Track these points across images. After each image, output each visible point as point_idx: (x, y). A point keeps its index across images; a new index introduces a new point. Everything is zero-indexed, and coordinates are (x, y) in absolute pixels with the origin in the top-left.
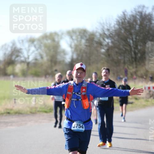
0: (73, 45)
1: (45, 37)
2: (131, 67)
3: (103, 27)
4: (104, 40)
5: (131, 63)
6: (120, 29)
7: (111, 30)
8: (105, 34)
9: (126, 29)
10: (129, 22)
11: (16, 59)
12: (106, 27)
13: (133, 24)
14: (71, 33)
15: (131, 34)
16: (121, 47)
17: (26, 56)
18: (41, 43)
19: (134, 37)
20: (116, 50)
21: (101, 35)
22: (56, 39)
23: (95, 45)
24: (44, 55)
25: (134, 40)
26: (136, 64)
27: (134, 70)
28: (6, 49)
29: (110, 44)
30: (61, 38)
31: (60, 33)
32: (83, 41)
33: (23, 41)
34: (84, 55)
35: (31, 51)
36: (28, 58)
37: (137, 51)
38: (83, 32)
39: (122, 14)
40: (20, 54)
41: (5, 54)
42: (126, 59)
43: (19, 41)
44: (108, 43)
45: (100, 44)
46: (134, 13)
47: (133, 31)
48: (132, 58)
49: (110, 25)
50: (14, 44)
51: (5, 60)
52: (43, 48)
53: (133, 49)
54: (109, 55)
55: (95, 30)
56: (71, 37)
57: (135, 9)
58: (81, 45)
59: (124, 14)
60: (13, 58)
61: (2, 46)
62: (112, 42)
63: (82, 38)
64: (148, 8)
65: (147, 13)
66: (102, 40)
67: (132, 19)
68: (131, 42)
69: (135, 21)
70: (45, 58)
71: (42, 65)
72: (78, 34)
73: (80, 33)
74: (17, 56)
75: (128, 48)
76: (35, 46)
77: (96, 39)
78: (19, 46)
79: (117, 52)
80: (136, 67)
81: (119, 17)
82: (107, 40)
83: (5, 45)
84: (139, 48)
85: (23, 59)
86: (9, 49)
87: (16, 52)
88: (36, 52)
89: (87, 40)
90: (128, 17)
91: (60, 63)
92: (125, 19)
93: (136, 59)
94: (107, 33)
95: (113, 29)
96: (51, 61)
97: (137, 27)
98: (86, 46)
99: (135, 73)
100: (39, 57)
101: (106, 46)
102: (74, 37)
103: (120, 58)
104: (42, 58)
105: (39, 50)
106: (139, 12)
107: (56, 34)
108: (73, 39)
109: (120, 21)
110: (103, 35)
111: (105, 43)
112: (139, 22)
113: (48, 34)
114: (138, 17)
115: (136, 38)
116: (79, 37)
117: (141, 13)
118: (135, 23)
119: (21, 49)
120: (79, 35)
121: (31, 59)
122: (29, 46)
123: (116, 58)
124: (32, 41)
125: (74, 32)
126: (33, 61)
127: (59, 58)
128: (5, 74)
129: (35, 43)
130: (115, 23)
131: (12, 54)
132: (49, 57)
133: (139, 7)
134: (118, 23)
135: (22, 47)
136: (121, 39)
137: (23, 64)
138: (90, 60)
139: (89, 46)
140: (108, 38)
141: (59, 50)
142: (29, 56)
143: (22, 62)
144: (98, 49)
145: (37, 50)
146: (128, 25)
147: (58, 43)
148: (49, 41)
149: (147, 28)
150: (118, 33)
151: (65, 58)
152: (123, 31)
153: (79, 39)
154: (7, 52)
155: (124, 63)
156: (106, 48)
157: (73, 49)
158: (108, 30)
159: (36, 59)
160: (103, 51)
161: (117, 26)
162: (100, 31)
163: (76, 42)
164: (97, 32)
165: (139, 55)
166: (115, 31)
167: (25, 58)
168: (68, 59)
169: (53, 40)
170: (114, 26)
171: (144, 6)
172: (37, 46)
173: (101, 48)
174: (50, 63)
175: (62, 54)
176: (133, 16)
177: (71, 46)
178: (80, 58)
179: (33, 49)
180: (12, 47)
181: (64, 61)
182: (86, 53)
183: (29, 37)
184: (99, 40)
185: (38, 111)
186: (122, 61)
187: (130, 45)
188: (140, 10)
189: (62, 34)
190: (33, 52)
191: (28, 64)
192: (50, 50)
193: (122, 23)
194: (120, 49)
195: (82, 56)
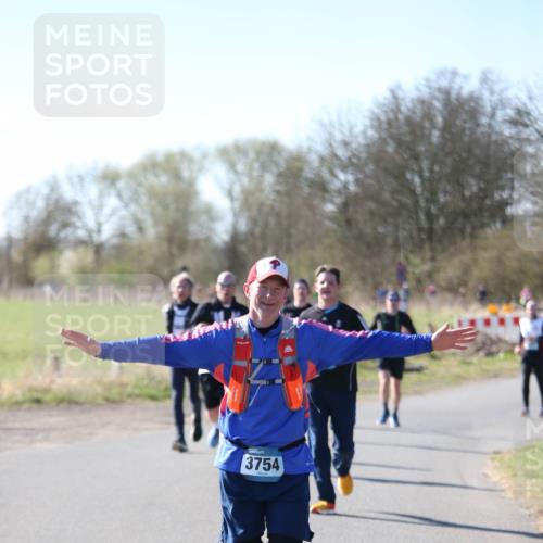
0: (237, 189)
1: (151, 165)
2: (416, 260)
3: (330, 134)
4: (333, 174)
5: (418, 246)
6: (383, 141)
7: (354, 145)
8: (335, 156)
9: (399, 143)
10: (409, 121)
11: (63, 234)
12: (338, 136)
13: (422, 128)
14: (230, 155)
15: (416, 157)
16: (387, 196)
17: (92, 224)
18: (139, 184)
19: (425, 164)
20: (371, 205)
21: (322, 159)
22: (186, 174)
23: (306, 190)
24: (148, 222)
25: (426, 174)
26: (433, 250)
27: (426, 267)
28: (31, 204)
29: (352, 188)
30: (201, 169)
31: (196, 155)
32: (269, 179)
33: (81, 178)
34: (272, 221)
35: (107, 211)
36: (99, 231)
37: (434, 209)
38: (268, 152)
39: (388, 94)
40: (74, 219)
41: (27, 218)
42: (402, 234)
43: (70, 178)
44: (345, 185)
45: (321, 187)
46: (425, 93)
47: (421, 148)
48: (420, 230)
49: (351, 129)
50: (54, 187)
51: (26, 238)
52: (144, 200)
53: (422, 203)
54: (349, 222)
55: (305, 144)
56: (232, 166)
57: (428, 80)
58: (261, 191)
59: (396, 98)
60: (53, 230)
61: (19, 196)
62: (357, 182)
63: (264, 168)
64: (466, 77)
65: (465, 92)
66: (326, 175)
67: (419, 111)
68: (417, 180)
69: (428, 116)
70: (151, 232)
71: (141, 252)
72: (252, 155)
73: (259, 153)
74: (65, 225)
75: (407, 200)
76: (119, 195)
77: (308, 173)
78: (69, 193)
79: (372, 213)
80: (433, 259)
81: (380, 106)
82: (342, 176)
83: (28, 190)
84: (442, 198)
85: (81, 233)
86: (40, 204)
87: (60, 212)
88: (123, 212)
89: (280, 175)
90: (406, 106)
91: (196, 244)
92: (397, 110)
93: (431, 232)
94: (341, 152)
95: (362, 140)
96: (170, 240)
97: (436, 136)
98: (278, 193)
99: (430, 275)
100: (131, 230)
101: (339, 192)
102: (240, 167)
103: (381, 230)
104: (141, 229)
105: (133, 207)
106: (439, 90)
107: (184, 155)
108: (236, 172)
109: (383, 118)
110: (331, 161)
111: (335, 185)
112: (439, 120)
113: (160, 158)
114: (437, 105)
115: (432, 171)
116: (256, 165)
117: (447, 93)
118: (427, 125)
119: (76, 203)
120: (257, 160)
121: (107, 234)
122: (101, 195)
123: (368, 231)
124: (110, 178)
125: (239, 149)
126: (115, 241)
127: (195, 230)
128: (27, 281)
129: (121, 184)
130: (368, 122)
131: (48, 219)
132: (162, 229)
133: (441, 74)
134: (377, 123)
135: (80, 198)
136: (386, 170)
137: (81, 249)
138: (289, 236)
139: (288, 194)
140: (344, 169)
141: (193, 208)
142: (99, 225)
143: (81, 243)
144: (316, 202)
145: (126, 206)
146: (405, 129)
147: (191, 183)
148: (164, 179)
149: (466, 139)
150: (375, 154)
151: (211, 230)
152: (391, 148)
153: (256, 174)
154: (34, 214)
155: (396, 246)
156: (338, 200)
157: (237, 205)
158: (346, 144)
159: (123, 235)
160: (330, 208)
161: (371, 133)
162: (320, 147)
163: (245, 180)
164: (310, 150)
165: (442, 221)
166: (368, 146)
167: (90, 232)
168: (221, 233)
169: (177, 176)
170: (364, 133)
171: (455, 73)
172: (127, 195)
173: (324, 200)
174: (165, 245)
175: (204, 218)
176: (422, 102)
177: (230, 194)
178: (257, 231)
179: (113, 201)
180: (48, 198)
181: (208, 239)
182: (278, 215)
183: (101, 166)
184: (318, 175)
185: (130, 396)
186: (389, 241)
187: (413, 192)
188: (444, 83)
189: (205, 156)
190: (114, 212)
191: (98, 248)
192: (166, 207)
193: (389, 123)
194: (382, 203)
195: (266, 224)
